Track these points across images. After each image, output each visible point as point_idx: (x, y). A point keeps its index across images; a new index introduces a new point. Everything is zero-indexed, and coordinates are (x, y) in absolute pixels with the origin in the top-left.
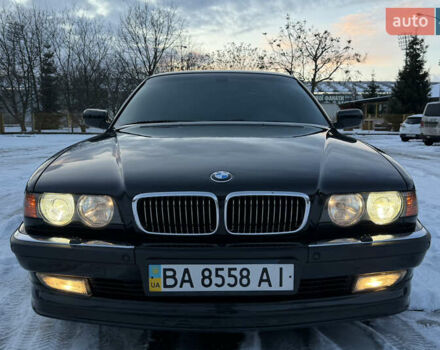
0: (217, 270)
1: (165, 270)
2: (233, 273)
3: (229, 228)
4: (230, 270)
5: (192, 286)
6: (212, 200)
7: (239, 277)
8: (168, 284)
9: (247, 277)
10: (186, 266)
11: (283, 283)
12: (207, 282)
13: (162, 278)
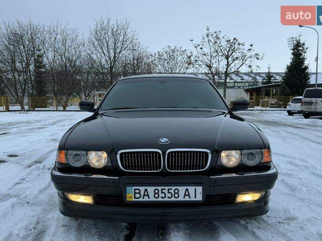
0: (162, 189)
1: (135, 190)
2: (170, 191)
3: (168, 168)
4: (169, 189)
5: (149, 198)
6: (159, 153)
7: (173, 193)
8: (136, 197)
9: (178, 193)
10: (146, 188)
11: (197, 197)
12: (157, 196)
13: (133, 194)
